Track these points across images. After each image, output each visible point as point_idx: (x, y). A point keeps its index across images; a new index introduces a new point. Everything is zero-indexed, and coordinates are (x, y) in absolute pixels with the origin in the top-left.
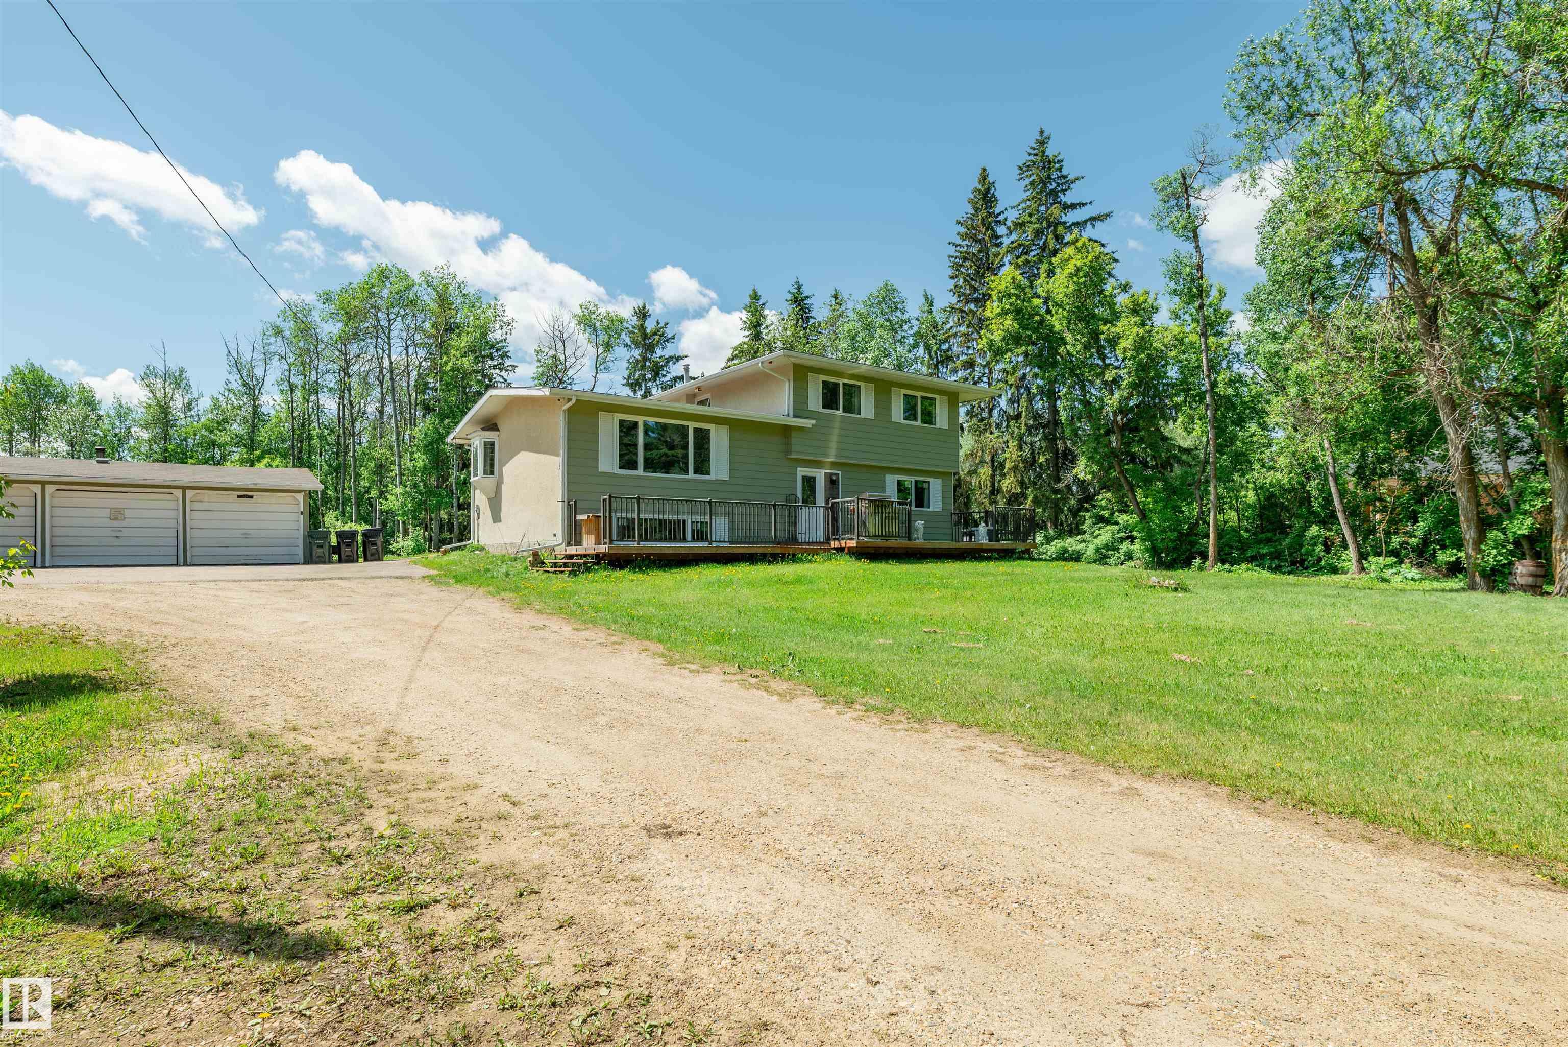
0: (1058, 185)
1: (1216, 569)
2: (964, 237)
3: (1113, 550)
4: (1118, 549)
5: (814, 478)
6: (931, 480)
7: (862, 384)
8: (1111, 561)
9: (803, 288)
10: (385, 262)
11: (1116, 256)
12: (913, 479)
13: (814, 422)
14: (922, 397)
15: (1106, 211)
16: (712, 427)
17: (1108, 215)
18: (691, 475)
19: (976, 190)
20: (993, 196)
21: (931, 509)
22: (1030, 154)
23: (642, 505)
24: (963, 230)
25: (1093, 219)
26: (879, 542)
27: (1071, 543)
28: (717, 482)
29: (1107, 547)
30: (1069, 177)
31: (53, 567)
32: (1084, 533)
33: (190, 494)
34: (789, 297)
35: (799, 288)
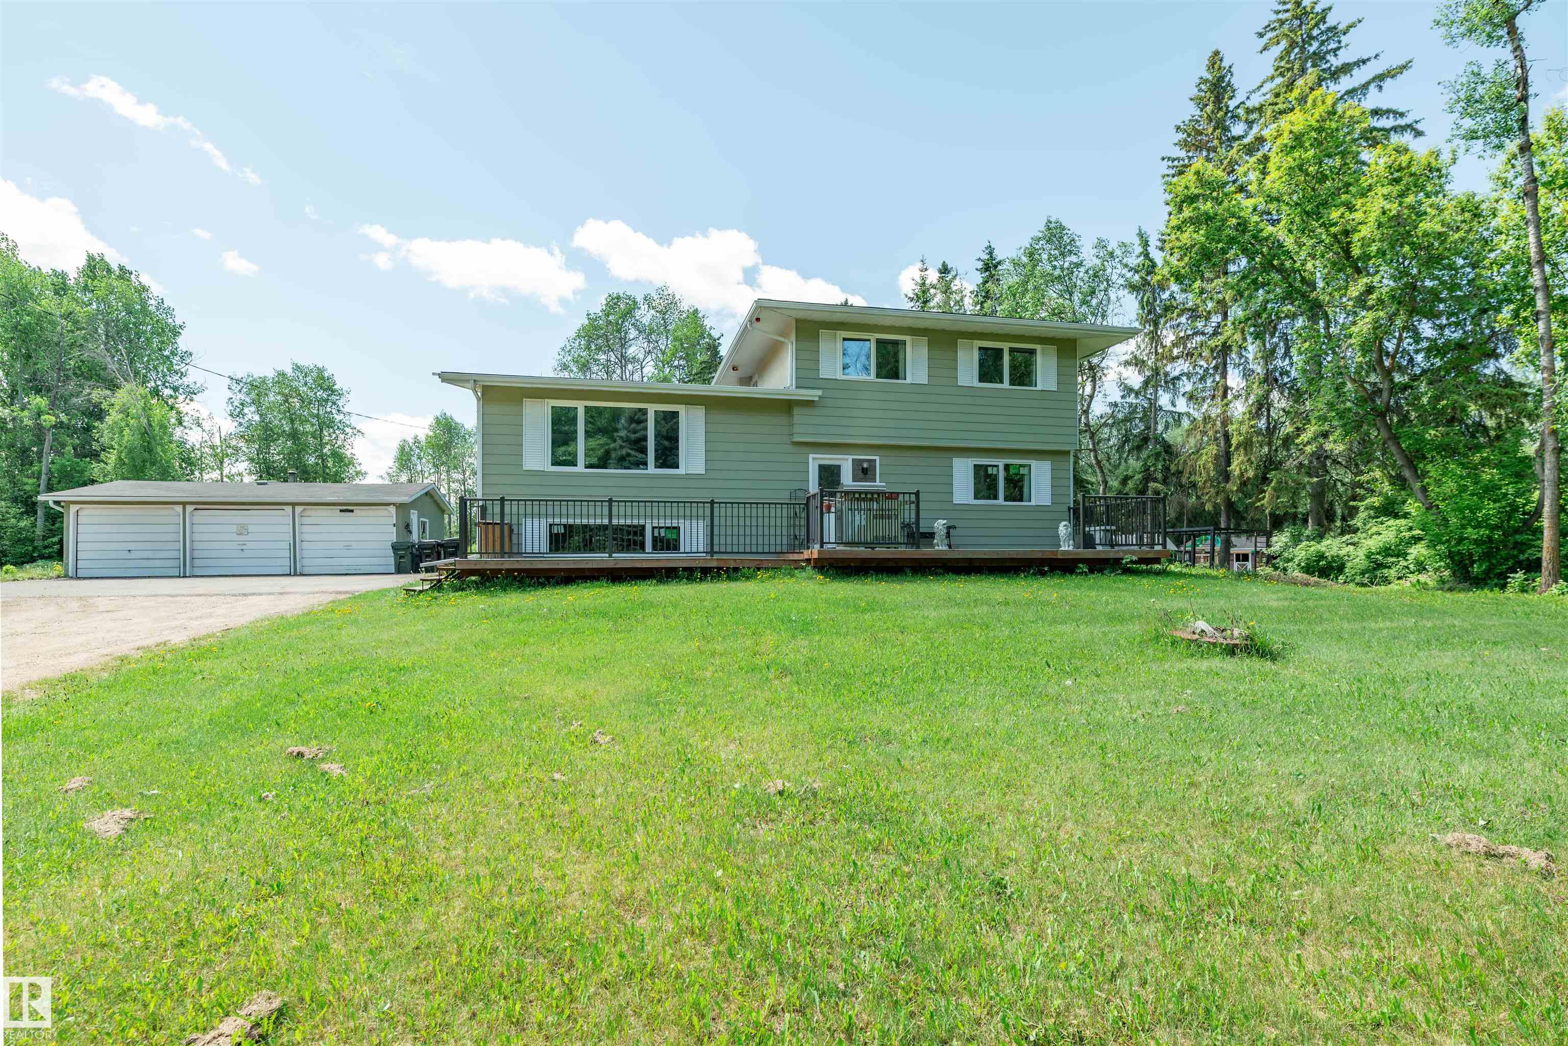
0: (1322, 43)
1: (1554, 589)
2: (1184, 144)
3: (1398, 556)
4: (1405, 555)
5: (839, 467)
6: (1034, 464)
7: (907, 338)
8: (1392, 573)
9: (996, 252)
10: (615, 291)
11: (1419, 127)
12: (1001, 463)
13: (820, 393)
14: (1012, 350)
15: (1402, 62)
16: (681, 409)
17: (1404, 67)
18: (651, 469)
19: (1204, 81)
20: (1229, 84)
21: (1033, 503)
22: (1278, 12)
23: (615, 510)
24: (1181, 136)
25: (1380, 78)
26: (861, 552)
27: (1332, 546)
28: (688, 477)
29: (1387, 551)
30: (1341, 27)
31: (194, 576)
32: (1356, 531)
33: (298, 509)
34: (980, 265)
35: (991, 253)
